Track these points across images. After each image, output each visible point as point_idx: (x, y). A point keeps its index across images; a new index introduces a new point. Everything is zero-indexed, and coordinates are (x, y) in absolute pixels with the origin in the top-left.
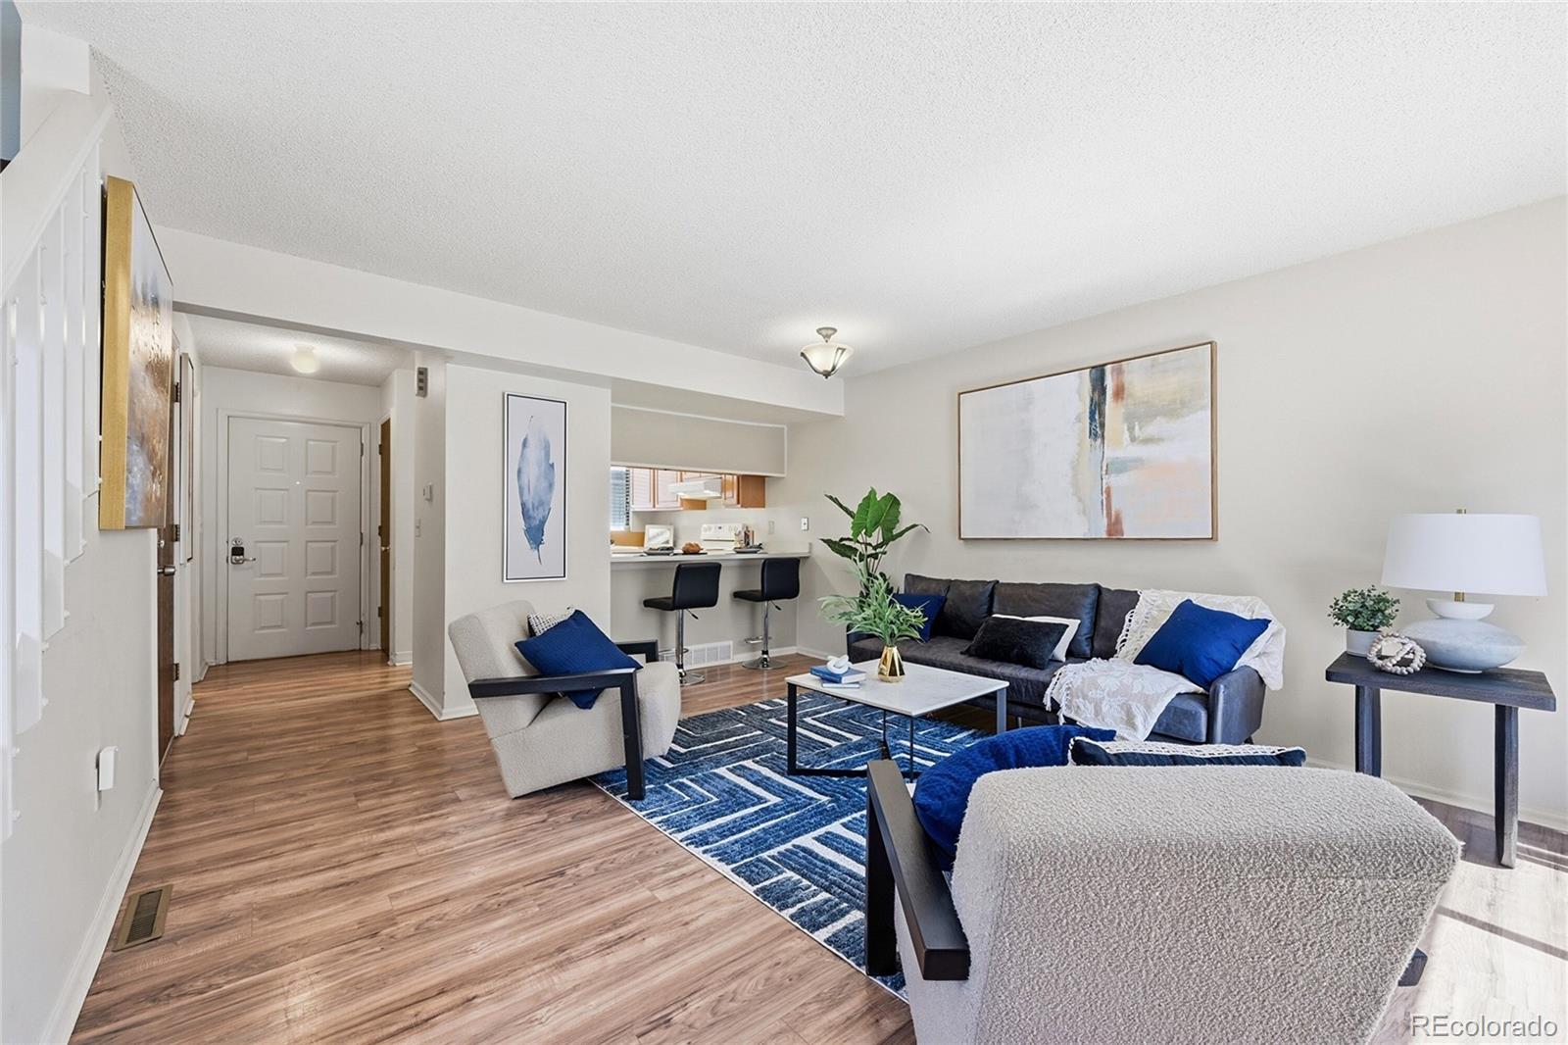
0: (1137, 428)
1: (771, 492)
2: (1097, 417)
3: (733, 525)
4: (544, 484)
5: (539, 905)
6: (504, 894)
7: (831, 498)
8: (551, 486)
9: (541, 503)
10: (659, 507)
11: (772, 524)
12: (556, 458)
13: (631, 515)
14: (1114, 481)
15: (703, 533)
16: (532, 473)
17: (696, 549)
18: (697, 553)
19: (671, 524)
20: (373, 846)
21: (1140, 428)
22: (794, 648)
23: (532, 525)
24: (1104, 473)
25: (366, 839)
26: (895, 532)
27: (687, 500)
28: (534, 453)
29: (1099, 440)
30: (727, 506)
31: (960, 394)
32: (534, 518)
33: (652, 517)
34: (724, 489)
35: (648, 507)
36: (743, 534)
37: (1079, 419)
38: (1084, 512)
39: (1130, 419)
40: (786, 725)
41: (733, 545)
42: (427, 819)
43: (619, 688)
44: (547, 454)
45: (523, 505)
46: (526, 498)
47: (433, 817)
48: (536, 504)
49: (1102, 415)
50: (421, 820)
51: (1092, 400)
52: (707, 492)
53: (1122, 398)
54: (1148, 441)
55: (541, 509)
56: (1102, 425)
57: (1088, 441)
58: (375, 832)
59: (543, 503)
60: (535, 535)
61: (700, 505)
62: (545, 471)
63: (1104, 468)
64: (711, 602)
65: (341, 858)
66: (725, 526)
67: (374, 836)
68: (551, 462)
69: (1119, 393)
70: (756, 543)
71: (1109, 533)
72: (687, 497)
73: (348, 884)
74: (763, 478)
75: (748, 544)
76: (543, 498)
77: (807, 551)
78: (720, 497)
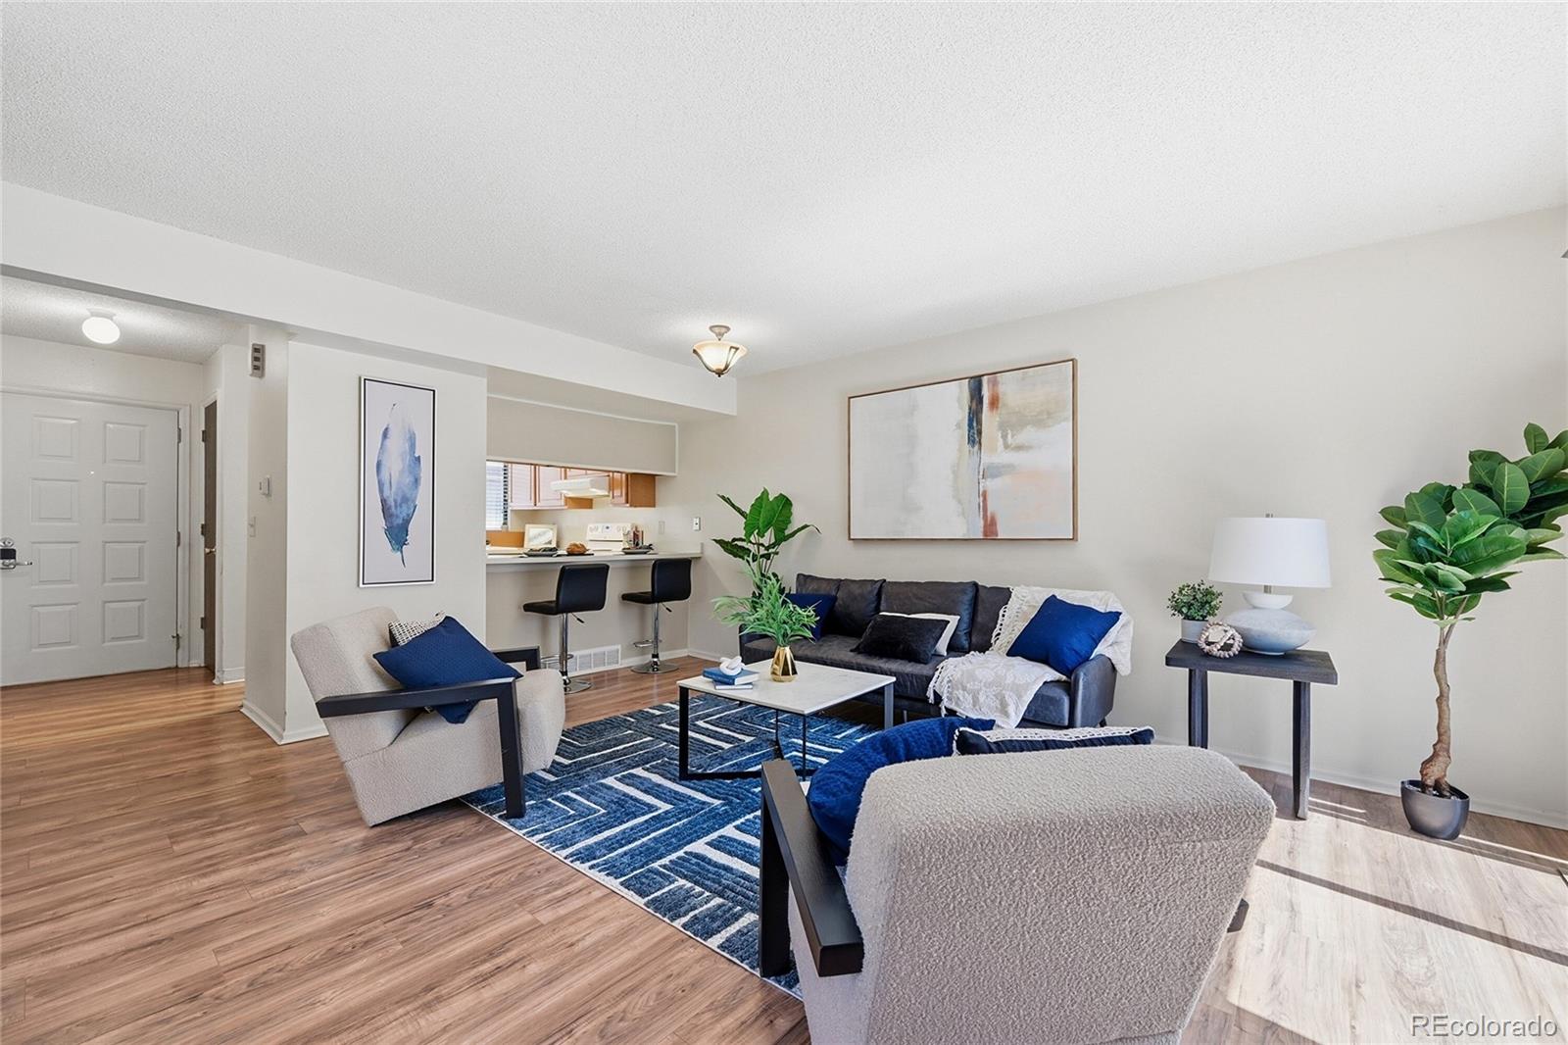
0: (1009, 436)
1: (661, 491)
2: (975, 424)
3: (622, 525)
4: (408, 479)
5: (402, 943)
6: (360, 934)
7: (723, 497)
8: (417, 481)
9: (405, 500)
10: (540, 505)
11: (662, 524)
12: (423, 450)
13: (509, 512)
14: (990, 484)
15: (589, 532)
16: (395, 466)
17: (581, 550)
18: (583, 554)
19: (554, 524)
20: (192, 894)
21: (1013, 436)
22: (686, 650)
23: (395, 524)
24: (981, 477)
25: (184, 886)
26: (787, 532)
27: (570, 498)
28: (396, 444)
29: (977, 447)
30: (615, 505)
31: (850, 398)
32: (397, 517)
33: (534, 516)
34: (611, 487)
35: (528, 505)
36: (632, 534)
37: (958, 426)
38: (963, 514)
39: (1004, 428)
40: (678, 730)
41: (622, 546)
42: (264, 857)
43: (496, 700)
44: (413, 446)
45: (384, 501)
46: (386, 493)
47: (271, 855)
48: (399, 501)
49: (979, 423)
50: (256, 860)
51: (970, 409)
52: (594, 490)
53: (997, 408)
54: (1019, 448)
55: (404, 507)
56: (980, 433)
57: (967, 447)
58: (194, 878)
59: (407, 500)
60: (398, 535)
61: (586, 503)
62: (410, 465)
63: (981, 473)
64: (598, 604)
65: (150, 912)
66: (613, 527)
67: (195, 883)
68: (417, 456)
69: (994, 403)
70: (646, 543)
71: (985, 533)
72: (571, 495)
73: (159, 942)
74: (654, 476)
75: (637, 544)
76: (408, 496)
77: (699, 551)
78: (608, 496)
